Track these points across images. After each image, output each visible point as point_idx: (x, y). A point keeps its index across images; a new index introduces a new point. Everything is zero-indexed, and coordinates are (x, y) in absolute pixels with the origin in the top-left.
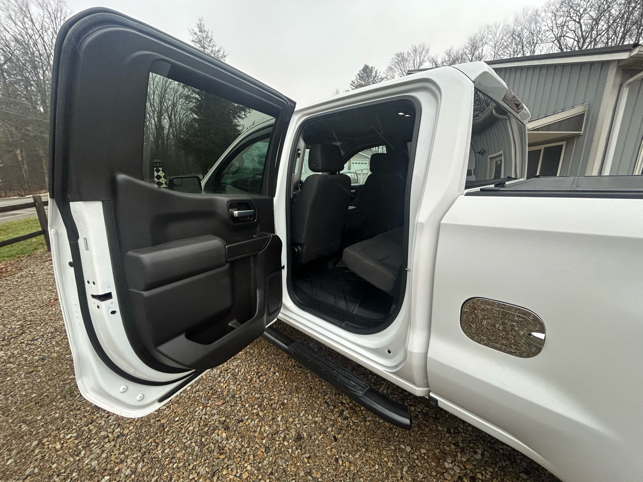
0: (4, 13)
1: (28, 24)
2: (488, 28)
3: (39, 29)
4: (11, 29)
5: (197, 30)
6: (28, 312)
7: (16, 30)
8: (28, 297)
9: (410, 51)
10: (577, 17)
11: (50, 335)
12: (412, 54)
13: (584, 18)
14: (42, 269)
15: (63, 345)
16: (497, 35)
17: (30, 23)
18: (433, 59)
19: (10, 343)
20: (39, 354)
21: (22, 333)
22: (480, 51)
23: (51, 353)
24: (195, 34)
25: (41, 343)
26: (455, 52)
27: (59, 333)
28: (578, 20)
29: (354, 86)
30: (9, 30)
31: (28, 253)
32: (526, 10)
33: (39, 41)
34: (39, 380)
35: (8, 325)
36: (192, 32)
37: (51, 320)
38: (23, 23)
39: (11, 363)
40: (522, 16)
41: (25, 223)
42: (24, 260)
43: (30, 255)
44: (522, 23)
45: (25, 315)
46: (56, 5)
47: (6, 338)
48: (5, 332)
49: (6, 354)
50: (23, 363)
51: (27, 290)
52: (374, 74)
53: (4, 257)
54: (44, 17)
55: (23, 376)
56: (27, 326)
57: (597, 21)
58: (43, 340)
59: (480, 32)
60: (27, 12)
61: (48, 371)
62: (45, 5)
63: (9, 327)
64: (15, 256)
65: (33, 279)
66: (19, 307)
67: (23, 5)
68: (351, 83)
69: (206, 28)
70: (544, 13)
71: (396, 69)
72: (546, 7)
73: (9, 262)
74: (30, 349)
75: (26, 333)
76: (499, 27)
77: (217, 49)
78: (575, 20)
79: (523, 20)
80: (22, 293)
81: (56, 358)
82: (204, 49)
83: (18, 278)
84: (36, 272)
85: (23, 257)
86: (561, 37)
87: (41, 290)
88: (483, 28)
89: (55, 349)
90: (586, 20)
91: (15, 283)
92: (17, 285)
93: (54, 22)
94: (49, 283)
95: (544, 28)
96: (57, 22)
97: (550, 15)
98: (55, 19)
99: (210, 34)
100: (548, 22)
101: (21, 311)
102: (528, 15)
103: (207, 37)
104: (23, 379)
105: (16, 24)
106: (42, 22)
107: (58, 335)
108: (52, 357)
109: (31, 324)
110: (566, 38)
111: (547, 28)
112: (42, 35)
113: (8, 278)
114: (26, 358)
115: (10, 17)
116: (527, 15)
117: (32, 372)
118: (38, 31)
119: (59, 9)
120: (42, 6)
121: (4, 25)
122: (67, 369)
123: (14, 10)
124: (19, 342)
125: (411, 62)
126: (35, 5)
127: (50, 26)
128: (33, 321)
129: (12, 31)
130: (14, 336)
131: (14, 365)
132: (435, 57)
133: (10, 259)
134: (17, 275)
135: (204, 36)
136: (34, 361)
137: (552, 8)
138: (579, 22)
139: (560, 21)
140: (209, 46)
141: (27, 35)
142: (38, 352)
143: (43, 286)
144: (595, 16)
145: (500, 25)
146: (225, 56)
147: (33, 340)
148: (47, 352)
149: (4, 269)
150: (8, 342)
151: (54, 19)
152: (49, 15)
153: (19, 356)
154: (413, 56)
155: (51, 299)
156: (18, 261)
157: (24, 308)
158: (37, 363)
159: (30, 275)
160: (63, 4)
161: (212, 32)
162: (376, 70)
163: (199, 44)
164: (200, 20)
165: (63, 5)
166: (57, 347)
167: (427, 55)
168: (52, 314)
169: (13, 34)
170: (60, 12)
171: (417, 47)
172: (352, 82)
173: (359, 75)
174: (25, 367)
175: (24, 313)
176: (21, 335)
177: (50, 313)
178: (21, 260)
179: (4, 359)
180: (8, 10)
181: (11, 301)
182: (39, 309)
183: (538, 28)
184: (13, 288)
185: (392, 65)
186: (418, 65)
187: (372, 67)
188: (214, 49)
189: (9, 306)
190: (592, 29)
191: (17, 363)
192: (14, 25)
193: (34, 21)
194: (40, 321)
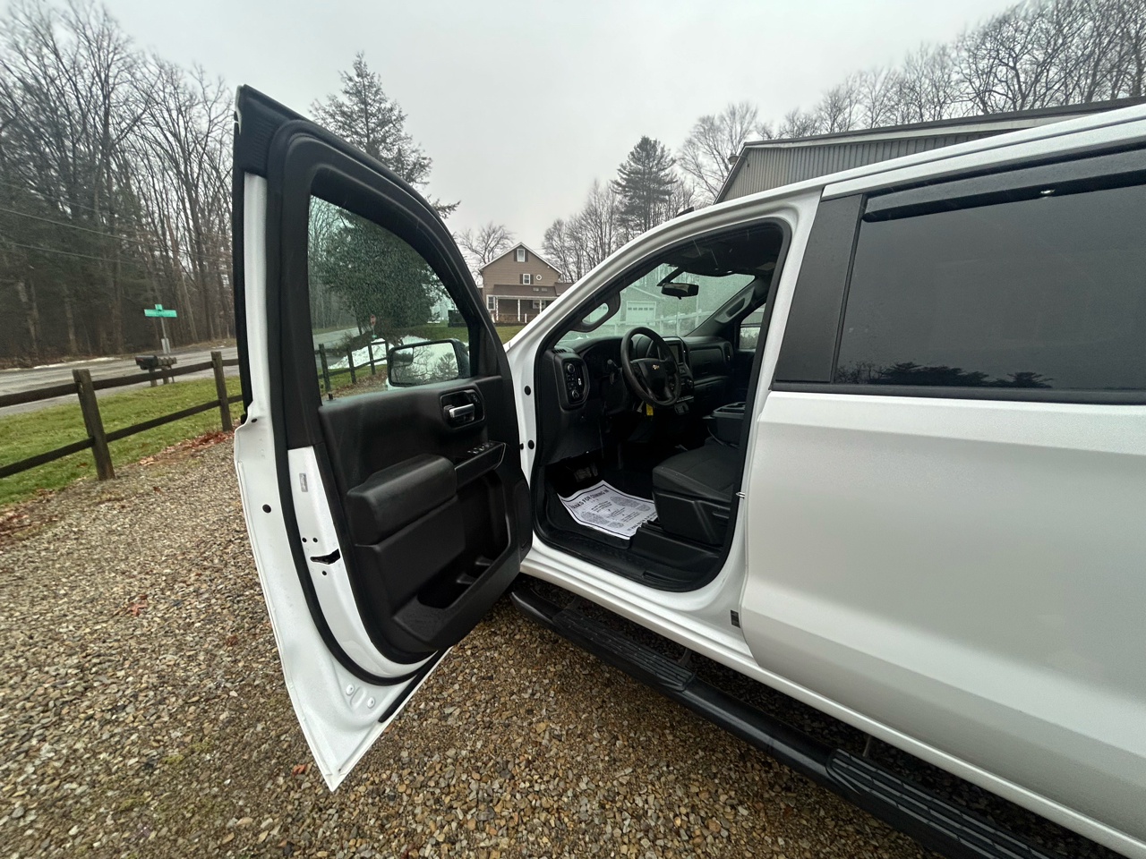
0: (6, 39)
1: (48, 58)
2: (861, 76)
3: (68, 68)
4: (16, 67)
5: (353, 73)
6: (88, 630)
7: (27, 70)
8: (78, 590)
9: (725, 114)
10: (1011, 59)
11: (152, 693)
12: (728, 119)
13: (1022, 61)
14: (94, 520)
15: (189, 724)
16: (877, 88)
17: (52, 57)
18: (764, 128)
19: (62, 719)
20: (135, 750)
21: (86, 689)
22: (846, 115)
23: (165, 746)
24: (351, 79)
25: (135, 718)
26: (803, 116)
27: (170, 688)
28: (1011, 64)
29: (625, 174)
30: (12, 68)
31: (58, 483)
32: (925, 45)
33: (67, 88)
34: (153, 835)
35: (49, 665)
36: (345, 76)
37: (144, 650)
38: (40, 57)
39: (72, 778)
40: (919, 56)
41: (38, 418)
42: (52, 499)
43: (63, 489)
44: (918, 68)
45: (82, 637)
46: (101, 26)
47: (51, 704)
48: (46, 686)
49: (56, 751)
50: (103, 778)
51: (72, 571)
52: (659, 152)
53: (12, 493)
54: (78, 47)
55: (109, 821)
56: (94, 670)
57: (1043, 66)
58: (137, 709)
59: (847, 82)
60: (48, 37)
61: (169, 806)
62: (81, 26)
63: (52, 670)
64: (34, 491)
65: (81, 544)
66: (65, 616)
67: (41, 25)
68: (620, 168)
69: (369, 70)
70: (955, 51)
71: (700, 145)
72: (959, 42)
73: (23, 505)
74: (111, 736)
75: (93, 688)
76: (880, 75)
77: (388, 105)
78: (1007, 65)
79: (920, 62)
80: (64, 580)
81: (181, 762)
82: (366, 106)
83: (49, 543)
84: (83, 528)
85: (51, 493)
86: (985, 92)
87: (104, 572)
88: (852, 76)
89: (173, 735)
90: (1025, 63)
91: (43, 553)
92: (48, 559)
93: (97, 55)
94: (117, 553)
95: (955, 77)
96: (101, 54)
97: (965, 54)
98: (99, 50)
99: (376, 79)
100: (963, 66)
101: (71, 628)
102: (929, 56)
103: (371, 85)
104: (111, 832)
105: (26, 58)
106: (75, 57)
107: (169, 693)
108: (170, 760)
109: (100, 663)
110: (995, 94)
111: (961, 76)
112: (74, 79)
113: (27, 543)
114: (107, 762)
115: (16, 46)
116: (927, 54)
117: (130, 809)
118: (67, 71)
119: (106, 32)
120: (75, 29)
121: (4, 60)
122: (215, 797)
123: (23, 34)
124: (82, 716)
125: (726, 133)
126: (62, 26)
127: (89, 63)
128: (105, 655)
129: (19, 69)
130: (67, 698)
131: (80, 785)
132: (768, 125)
133: (24, 497)
134: (45, 536)
135: (366, 83)
136: (130, 773)
137: (969, 43)
138: (1014, 68)
139: (983, 64)
140: (374, 100)
141: (45, 79)
142: (133, 743)
143: (106, 559)
144: (1041, 58)
145: (882, 71)
146: (402, 119)
147: (115, 709)
148: (155, 744)
149: (15, 520)
150: (55, 715)
151: (96, 50)
152: (87, 43)
153: (88, 758)
154: (729, 122)
155: (133, 594)
156: (41, 501)
157: (76, 619)
158: (137, 781)
159: (73, 537)
160: (114, 24)
161: (380, 76)
163: (357, 96)
164: (359, 56)
165: (114, 27)
166: (175, 729)
167: (754, 122)
168: (142, 635)
169: (20, 76)
170: (107, 38)
171: (737, 106)
172: (622, 166)
173: (632, 154)
174: (110, 793)
175: (79, 633)
176: (83, 694)
177: (138, 632)
178: (48, 501)
179: (54, 767)
180: (13, 34)
181: (43, 599)
182: (111, 622)
183: (946, 76)
184: (41, 565)
185: (693, 138)
186: (738, 138)
187: (656, 142)
188: (383, 106)
189: (41, 614)
190: (1037, 81)
191: (88, 779)
192: (22, 60)
193: (61, 54)
194: (120, 653)
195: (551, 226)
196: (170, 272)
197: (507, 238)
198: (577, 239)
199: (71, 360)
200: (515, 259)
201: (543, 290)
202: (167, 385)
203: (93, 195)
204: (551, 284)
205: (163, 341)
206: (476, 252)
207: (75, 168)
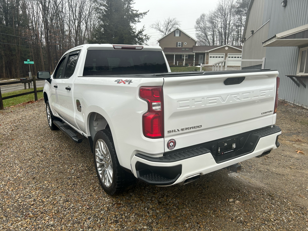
195: (199, 17)
196: (37, 45)
197: (177, 24)
198: (212, 23)
199: (3, 80)
200: (175, 35)
201: (187, 49)
202: (30, 89)
203: (13, 17)
204: (191, 47)
205: (29, 73)
206: (162, 32)
207: (8, 5)
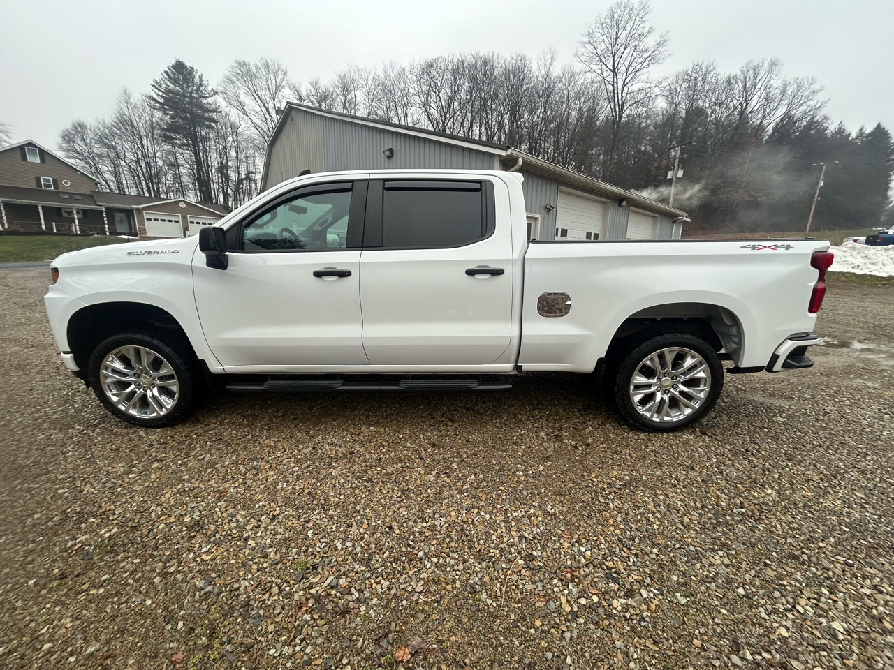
9: (259, 64)
10: (437, 90)
12: (263, 70)
18: (294, 86)
26: (323, 85)
29: (161, 91)
52: (197, 79)
57: (451, 99)
59: (350, 72)
70: (410, 74)
71: (239, 85)
72: (411, 69)
76: (370, 74)
78: (435, 92)
79: (392, 74)
86: (427, 105)
88: (353, 69)
90: (443, 94)
95: (411, 91)
97: (415, 78)
100: (414, 85)
111: (414, 91)
116: (395, 71)
137: (416, 72)
138: (439, 96)
139: (424, 88)
144: (450, 94)
145: (371, 71)
154: (264, 72)
162: (199, 74)
167: (285, 79)
171: (270, 63)
172: (156, 82)
173: (166, 73)
183: (407, 89)
185: (232, 77)
186: (274, 89)
187: (192, 68)
190: (449, 106)
195: (68, 127)
198: (110, 147)
200: (25, 157)
201: (76, 197)
204: (88, 192)
